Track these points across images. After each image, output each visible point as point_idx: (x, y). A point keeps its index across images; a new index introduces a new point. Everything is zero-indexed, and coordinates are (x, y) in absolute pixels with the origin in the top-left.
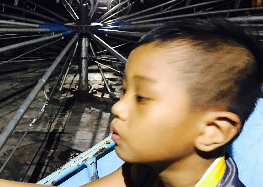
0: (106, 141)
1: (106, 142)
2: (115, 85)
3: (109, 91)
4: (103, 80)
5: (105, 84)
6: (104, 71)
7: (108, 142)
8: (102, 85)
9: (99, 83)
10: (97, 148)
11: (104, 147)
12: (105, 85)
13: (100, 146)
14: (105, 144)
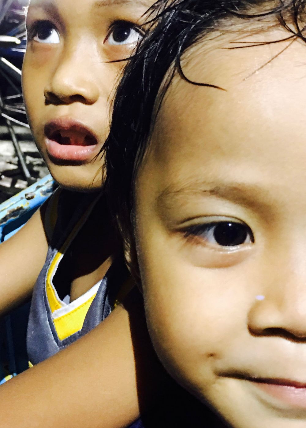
0: (27, 193)
1: (26, 195)
2: (38, 165)
3: (28, 174)
4: (16, 155)
5: (19, 161)
6: (20, 138)
7: (29, 196)
8: (14, 164)
9: (8, 161)
10: (6, 207)
11: (20, 206)
12: (19, 164)
13: (13, 205)
14: (22, 201)
